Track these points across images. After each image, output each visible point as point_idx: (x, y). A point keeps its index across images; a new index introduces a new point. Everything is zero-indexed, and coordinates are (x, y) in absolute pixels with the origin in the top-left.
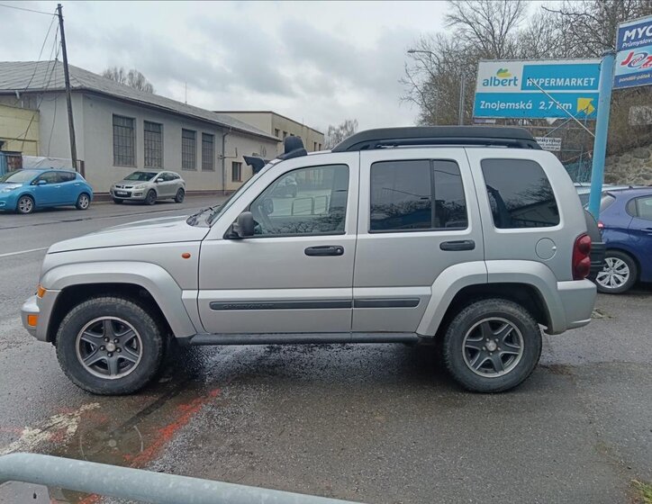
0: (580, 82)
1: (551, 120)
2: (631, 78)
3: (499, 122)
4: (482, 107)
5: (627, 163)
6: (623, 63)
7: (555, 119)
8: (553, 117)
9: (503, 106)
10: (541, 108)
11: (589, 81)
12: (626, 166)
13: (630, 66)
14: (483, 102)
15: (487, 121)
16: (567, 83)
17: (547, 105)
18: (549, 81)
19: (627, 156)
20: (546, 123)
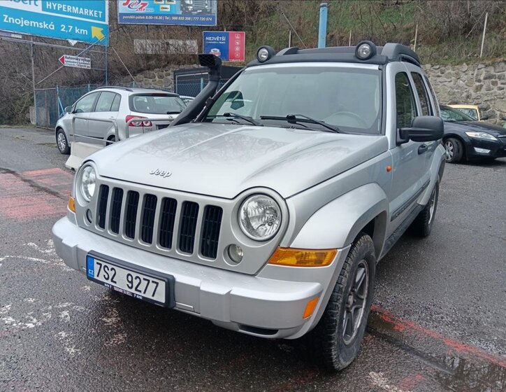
0: (91, 13)
1: (73, 42)
2: (131, 17)
3: (24, 37)
4: (5, 21)
5: (140, 81)
6: (124, 4)
7: (76, 42)
8: (74, 39)
9: (26, 23)
10: (62, 30)
11: (98, 14)
12: (140, 83)
13: (129, 7)
14: (7, 16)
15: (13, 36)
16: (81, 12)
17: (67, 28)
18: (66, 7)
19: (139, 76)
20: (68, 44)
